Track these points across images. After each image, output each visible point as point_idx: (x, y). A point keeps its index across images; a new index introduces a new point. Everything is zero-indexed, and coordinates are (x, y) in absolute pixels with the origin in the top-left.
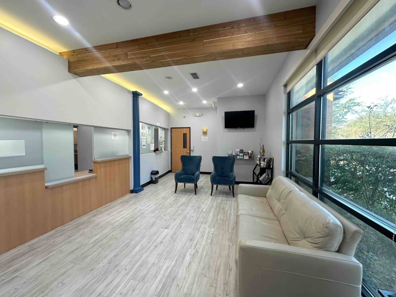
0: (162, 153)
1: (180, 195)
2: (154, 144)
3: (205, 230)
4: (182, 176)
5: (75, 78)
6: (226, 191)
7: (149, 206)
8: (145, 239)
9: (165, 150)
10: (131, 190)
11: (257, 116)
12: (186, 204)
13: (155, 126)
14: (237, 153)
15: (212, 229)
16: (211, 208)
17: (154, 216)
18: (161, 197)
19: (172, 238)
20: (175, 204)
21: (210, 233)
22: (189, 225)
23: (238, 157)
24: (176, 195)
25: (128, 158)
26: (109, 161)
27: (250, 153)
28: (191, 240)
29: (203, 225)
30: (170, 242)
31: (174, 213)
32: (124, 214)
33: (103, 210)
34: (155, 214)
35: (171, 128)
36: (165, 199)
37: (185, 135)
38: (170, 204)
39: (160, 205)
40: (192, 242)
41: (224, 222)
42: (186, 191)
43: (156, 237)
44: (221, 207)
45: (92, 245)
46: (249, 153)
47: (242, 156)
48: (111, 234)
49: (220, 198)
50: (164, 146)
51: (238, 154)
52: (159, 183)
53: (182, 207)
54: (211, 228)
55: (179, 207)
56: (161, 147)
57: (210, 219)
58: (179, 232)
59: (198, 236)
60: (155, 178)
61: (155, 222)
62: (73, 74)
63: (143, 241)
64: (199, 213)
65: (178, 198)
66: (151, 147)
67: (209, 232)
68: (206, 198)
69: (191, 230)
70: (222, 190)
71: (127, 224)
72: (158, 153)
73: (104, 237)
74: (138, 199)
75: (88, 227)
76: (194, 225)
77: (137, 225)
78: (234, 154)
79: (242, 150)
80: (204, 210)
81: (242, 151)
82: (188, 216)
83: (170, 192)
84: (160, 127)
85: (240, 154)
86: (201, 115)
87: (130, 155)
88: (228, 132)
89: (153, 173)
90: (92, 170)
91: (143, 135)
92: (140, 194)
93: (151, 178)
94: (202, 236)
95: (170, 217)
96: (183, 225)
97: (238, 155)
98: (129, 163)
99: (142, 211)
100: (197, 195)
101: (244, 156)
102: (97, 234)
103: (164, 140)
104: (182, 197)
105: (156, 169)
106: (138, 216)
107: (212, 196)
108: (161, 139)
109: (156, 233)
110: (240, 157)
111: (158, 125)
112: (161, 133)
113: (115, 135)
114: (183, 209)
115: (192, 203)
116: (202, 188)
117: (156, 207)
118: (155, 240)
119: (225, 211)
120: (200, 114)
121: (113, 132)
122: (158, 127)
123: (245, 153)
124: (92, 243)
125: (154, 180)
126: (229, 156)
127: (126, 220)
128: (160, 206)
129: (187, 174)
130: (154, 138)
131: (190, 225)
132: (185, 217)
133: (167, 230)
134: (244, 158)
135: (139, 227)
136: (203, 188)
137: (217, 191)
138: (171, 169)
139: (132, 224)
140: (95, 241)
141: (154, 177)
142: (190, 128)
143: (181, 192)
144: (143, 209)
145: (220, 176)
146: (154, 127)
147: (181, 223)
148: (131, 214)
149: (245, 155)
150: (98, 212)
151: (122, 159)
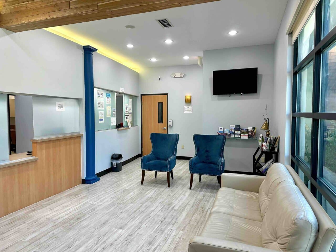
0: (128, 130)
1: (148, 187)
2: (115, 118)
3: (171, 233)
4: (152, 162)
5: (8, 34)
6: (214, 184)
7: (103, 200)
8: (92, 240)
9: (132, 125)
10: (83, 180)
11: (261, 75)
12: (152, 200)
13: (117, 92)
14: (230, 130)
15: (181, 232)
16: (186, 206)
17: (108, 213)
18: (122, 189)
19: (126, 240)
20: (139, 199)
21: (177, 237)
22: (152, 225)
23: (233, 136)
24: (142, 186)
25: (78, 137)
26: (53, 140)
27: (251, 130)
28: (150, 243)
29: (170, 227)
30: (123, 244)
31: (135, 209)
32: (70, 209)
33: (44, 203)
34: (110, 210)
35: (142, 95)
36: (126, 192)
37: (160, 104)
38: (132, 198)
39: (118, 199)
40: (150, 246)
41: (200, 223)
42: (156, 182)
43: (105, 238)
44: (200, 205)
45: (28, 243)
46: (249, 130)
47: (238, 134)
48: (52, 232)
49: (202, 193)
50: (131, 121)
51: (233, 131)
52: (122, 170)
53: (146, 203)
54: (179, 231)
55: (143, 203)
56: (127, 121)
57: (181, 220)
58: (137, 233)
59: (160, 239)
60: (117, 164)
61: (107, 221)
62: (5, 29)
63: (90, 242)
64: (169, 211)
65: (144, 191)
66: (112, 121)
67: (175, 236)
68: (183, 192)
69: (152, 232)
70: (208, 182)
71: (72, 221)
72: (122, 130)
73: (43, 235)
74: (91, 191)
75: (25, 223)
76: (157, 226)
77: (84, 223)
78: (227, 131)
79: (239, 126)
80: (176, 208)
81: (238, 128)
82: (152, 214)
83: (136, 183)
84: (124, 94)
85: (236, 132)
86: (183, 76)
87: (81, 133)
88: (218, 100)
89: (115, 157)
90: (31, 152)
91: (100, 105)
92: (95, 185)
93: (112, 163)
94: (166, 240)
95: (128, 214)
96: (144, 225)
97: (233, 133)
98: (80, 143)
99: (94, 207)
100: (170, 188)
101: (241, 135)
102: (34, 232)
103: (131, 111)
104: (149, 190)
105: (118, 152)
106: (87, 212)
107: (190, 190)
108: (126, 110)
109: (107, 233)
110: (236, 136)
111: (121, 91)
112: (127, 103)
113: (61, 106)
114: (148, 205)
115: (161, 198)
116: (180, 178)
117: (113, 202)
118: (104, 242)
119: (204, 210)
120: (181, 74)
121: (58, 102)
122: (122, 93)
123: (243, 131)
124: (28, 241)
125: (115, 166)
126: (219, 134)
127: (71, 217)
128: (118, 201)
129: (158, 159)
130: (116, 109)
131: (154, 225)
132: (148, 216)
133: (121, 230)
134: (242, 138)
135: (87, 226)
136: (182, 178)
137: (201, 184)
138: (142, 152)
139: (80, 221)
140: (31, 239)
141: (115, 163)
142: (167, 94)
143: (150, 183)
144: (95, 205)
145: (204, 162)
146: (116, 94)
147: (141, 223)
148: (79, 210)
149: (242, 133)
150: (38, 206)
151: (70, 138)
